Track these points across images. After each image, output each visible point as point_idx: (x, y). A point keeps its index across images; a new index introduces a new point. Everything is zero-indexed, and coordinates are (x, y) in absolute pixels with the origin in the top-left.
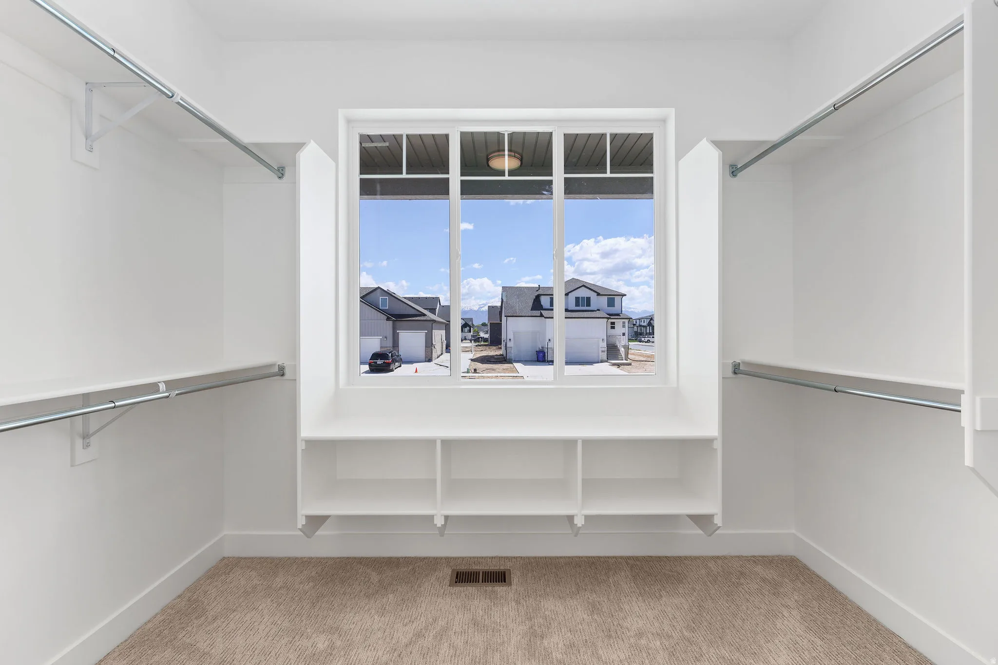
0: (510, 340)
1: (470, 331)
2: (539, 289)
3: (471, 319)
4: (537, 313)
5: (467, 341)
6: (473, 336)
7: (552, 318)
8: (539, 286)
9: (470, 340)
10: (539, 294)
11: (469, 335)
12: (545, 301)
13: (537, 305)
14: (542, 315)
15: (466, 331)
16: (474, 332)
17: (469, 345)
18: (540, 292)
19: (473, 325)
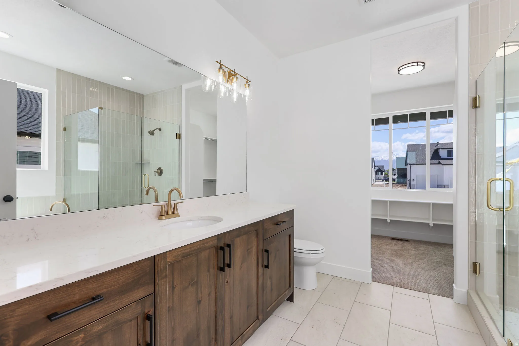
0: (413, 180)
1: (382, 174)
2: (438, 145)
3: (383, 167)
4: (437, 162)
5: (380, 181)
6: (384, 177)
7: (452, 165)
8: (438, 142)
9: (382, 180)
10: (437, 148)
11: (382, 177)
12: (443, 153)
13: (436, 156)
14: (440, 163)
15: (379, 174)
16: (385, 174)
17: (382, 183)
18: (439, 147)
19: (384, 170)
